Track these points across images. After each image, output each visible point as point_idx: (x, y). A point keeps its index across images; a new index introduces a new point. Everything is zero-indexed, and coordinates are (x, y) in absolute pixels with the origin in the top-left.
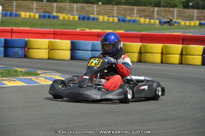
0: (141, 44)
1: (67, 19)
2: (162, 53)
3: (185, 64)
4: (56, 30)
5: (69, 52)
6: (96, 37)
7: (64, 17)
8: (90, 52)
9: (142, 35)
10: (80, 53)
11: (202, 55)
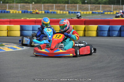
1: (17, 13)
3: (87, 36)
4: (11, 19)
5: (20, 31)
6: (34, 23)
7: (16, 12)
8: (32, 31)
10: (26, 32)
11: (97, 31)
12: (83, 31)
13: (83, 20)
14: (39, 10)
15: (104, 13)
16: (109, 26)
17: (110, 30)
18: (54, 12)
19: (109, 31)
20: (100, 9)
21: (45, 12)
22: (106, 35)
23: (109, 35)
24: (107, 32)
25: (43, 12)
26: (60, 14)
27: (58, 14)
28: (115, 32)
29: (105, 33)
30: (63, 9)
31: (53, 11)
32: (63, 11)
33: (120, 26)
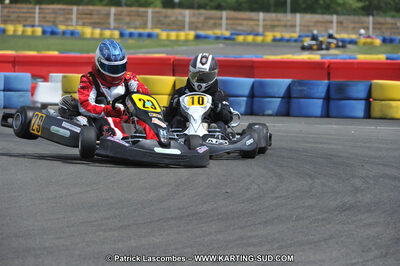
6: (10, 65)
8: (2, 92)
12: (167, 97)
13: (170, 59)
14: (24, 26)
15: (233, 39)
16: (252, 80)
17: (256, 93)
18: (72, 33)
19: (252, 95)
20: (220, 25)
21: (44, 32)
22: (242, 109)
23: (252, 111)
24: (245, 99)
25: (39, 31)
26: (92, 39)
27: (86, 39)
28: (269, 102)
29: (239, 104)
30: (102, 23)
31: (71, 28)
32: (102, 29)
33: (289, 81)
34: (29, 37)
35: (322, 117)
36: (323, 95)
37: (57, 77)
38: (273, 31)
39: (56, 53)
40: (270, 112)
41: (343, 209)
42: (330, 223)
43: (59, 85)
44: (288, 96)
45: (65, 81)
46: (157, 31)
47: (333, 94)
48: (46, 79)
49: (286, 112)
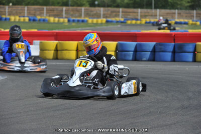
0: (57, 42)
2: (77, 50)
9: (57, 33)
11: (115, 51)
14: (19, 17)
15: (125, 23)
16: (134, 44)
17: (138, 49)
18: (44, 20)
19: (136, 51)
20: (119, 15)
21: (30, 20)
22: (131, 58)
23: (136, 59)
24: (132, 53)
25: (27, 19)
26: (54, 23)
27: (52, 23)
28: (145, 54)
29: (129, 55)
30: (59, 15)
31: (43, 18)
32: (59, 18)
33: (154, 43)
34: (22, 22)
35: (171, 61)
36: (172, 50)
37: (37, 42)
38: (145, 18)
39: (36, 30)
40: (145, 59)
41: (183, 108)
42: (176, 115)
43: (38, 46)
44: (154, 51)
45: (41, 45)
46: (87, 19)
47: (177, 50)
48: (31, 43)
49: (153, 59)
